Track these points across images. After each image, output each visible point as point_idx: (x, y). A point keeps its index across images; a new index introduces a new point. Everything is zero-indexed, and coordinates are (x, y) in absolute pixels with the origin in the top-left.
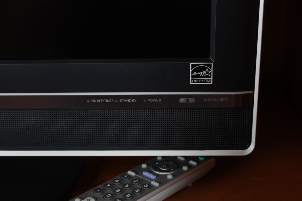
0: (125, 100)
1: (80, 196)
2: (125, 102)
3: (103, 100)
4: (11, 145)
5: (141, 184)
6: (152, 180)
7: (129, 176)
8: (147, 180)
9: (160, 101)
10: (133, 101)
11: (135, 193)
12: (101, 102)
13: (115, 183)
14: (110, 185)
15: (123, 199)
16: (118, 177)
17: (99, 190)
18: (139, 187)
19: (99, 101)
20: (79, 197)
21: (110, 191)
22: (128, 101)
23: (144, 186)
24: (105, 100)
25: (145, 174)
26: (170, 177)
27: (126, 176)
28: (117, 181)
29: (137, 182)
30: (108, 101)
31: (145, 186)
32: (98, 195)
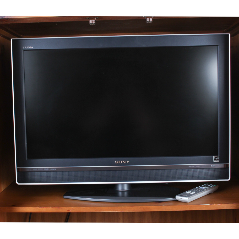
10: (199, 166)
19: (191, 166)
22: (198, 166)
30: (193, 166)
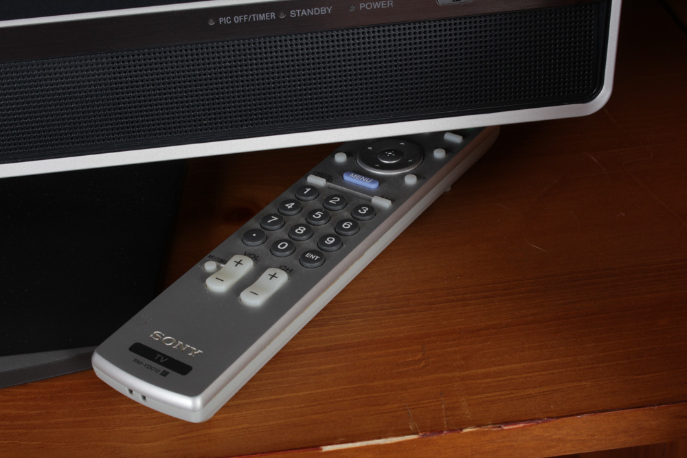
0: (304, 13)
1: (212, 253)
2: (304, 15)
3: (248, 17)
4: (21, 149)
5: (348, 206)
6: (373, 194)
7: (315, 190)
8: (360, 194)
9: (390, 6)
10: (323, 11)
11: (343, 232)
12: (243, 21)
13: (286, 212)
14: (276, 219)
15: (319, 250)
16: (288, 194)
17: (254, 235)
18: (346, 214)
19: (238, 19)
20: (210, 257)
21: (279, 233)
22: (311, 12)
23: (360, 211)
24: (254, 15)
25: (350, 178)
26: (411, 180)
27: (308, 190)
28: (290, 206)
29: (338, 204)
30: (262, 17)
31: (362, 211)
32: (256, 248)
